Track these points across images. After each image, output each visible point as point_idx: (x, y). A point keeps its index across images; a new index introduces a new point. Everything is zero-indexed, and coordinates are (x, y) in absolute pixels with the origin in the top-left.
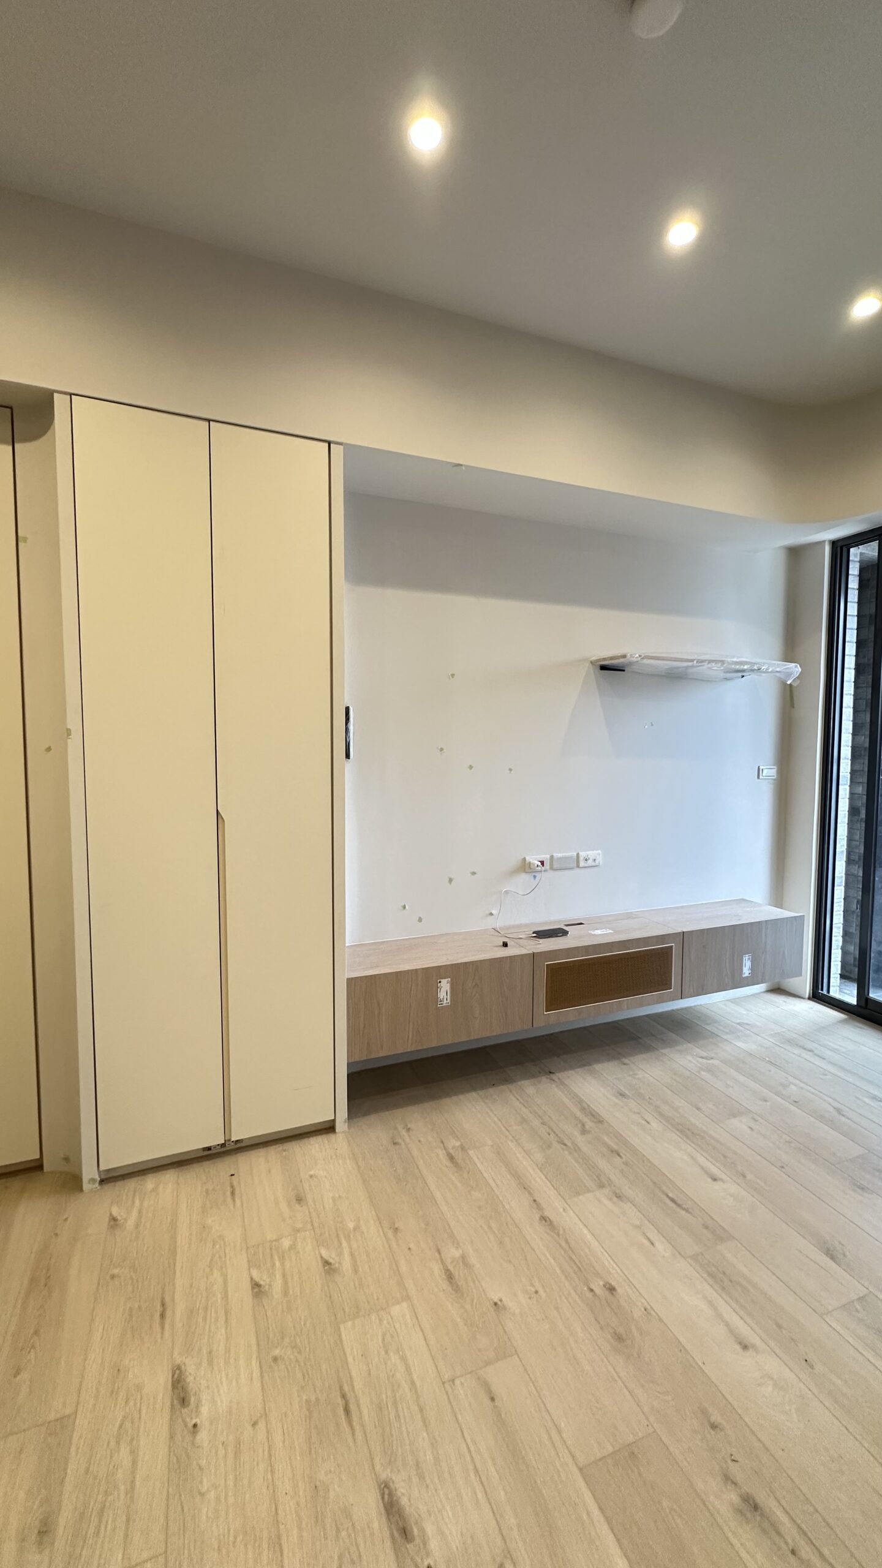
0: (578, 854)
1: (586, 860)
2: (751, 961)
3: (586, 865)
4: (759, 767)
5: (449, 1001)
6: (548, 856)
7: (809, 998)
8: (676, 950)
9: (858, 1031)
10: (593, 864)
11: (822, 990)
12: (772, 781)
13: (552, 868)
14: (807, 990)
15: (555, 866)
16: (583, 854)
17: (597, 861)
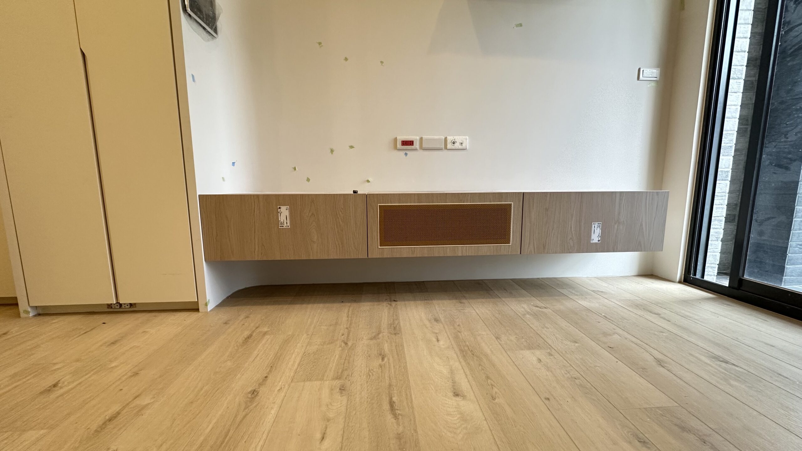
0: (446, 138)
1: (454, 143)
2: (602, 229)
3: (453, 147)
4: (639, 70)
5: (288, 224)
6: (418, 138)
7: (680, 282)
8: (514, 207)
9: (725, 307)
10: (460, 147)
11: (695, 274)
12: (653, 84)
13: (421, 148)
14: (679, 272)
15: (424, 146)
16: (450, 138)
17: (464, 145)
